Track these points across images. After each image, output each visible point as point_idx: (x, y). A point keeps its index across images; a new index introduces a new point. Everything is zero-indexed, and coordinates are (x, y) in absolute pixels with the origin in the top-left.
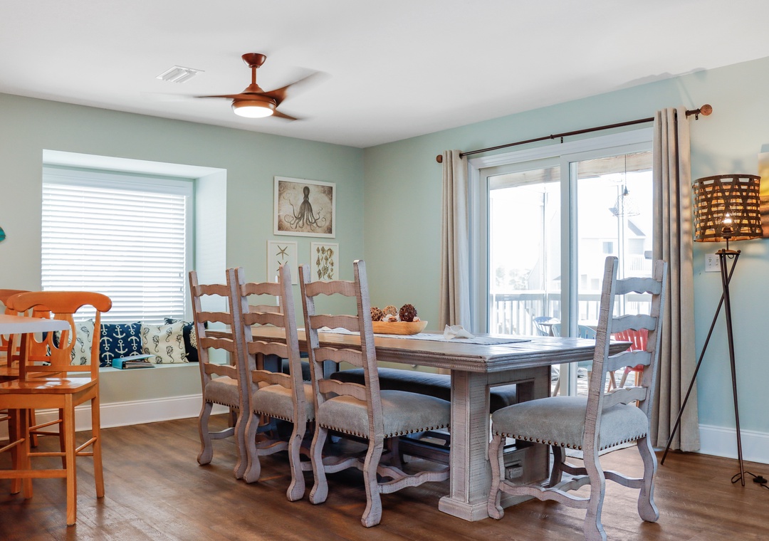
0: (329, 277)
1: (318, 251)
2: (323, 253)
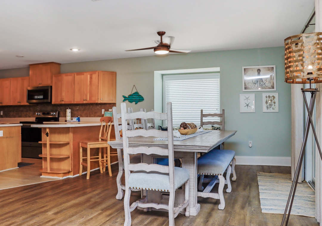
0: (273, 109)
1: (266, 97)
2: (269, 98)
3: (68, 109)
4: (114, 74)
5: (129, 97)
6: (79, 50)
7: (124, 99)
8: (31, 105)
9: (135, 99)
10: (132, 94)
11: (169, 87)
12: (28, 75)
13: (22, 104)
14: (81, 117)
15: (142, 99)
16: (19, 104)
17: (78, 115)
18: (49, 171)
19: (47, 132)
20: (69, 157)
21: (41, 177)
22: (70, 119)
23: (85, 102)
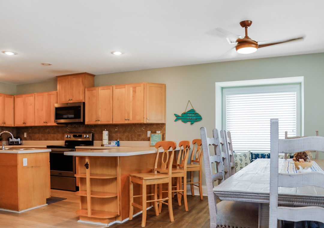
3: (105, 130)
4: (163, 87)
5: (183, 115)
6: (123, 53)
7: (176, 118)
8: (60, 125)
9: (190, 118)
10: (186, 111)
11: (230, 103)
12: (56, 89)
13: (49, 124)
14: (121, 141)
15: (199, 119)
16: (45, 124)
17: (117, 138)
18: (89, 215)
19: (87, 163)
20: (116, 197)
21: (79, 221)
22: (108, 143)
23: (127, 122)
